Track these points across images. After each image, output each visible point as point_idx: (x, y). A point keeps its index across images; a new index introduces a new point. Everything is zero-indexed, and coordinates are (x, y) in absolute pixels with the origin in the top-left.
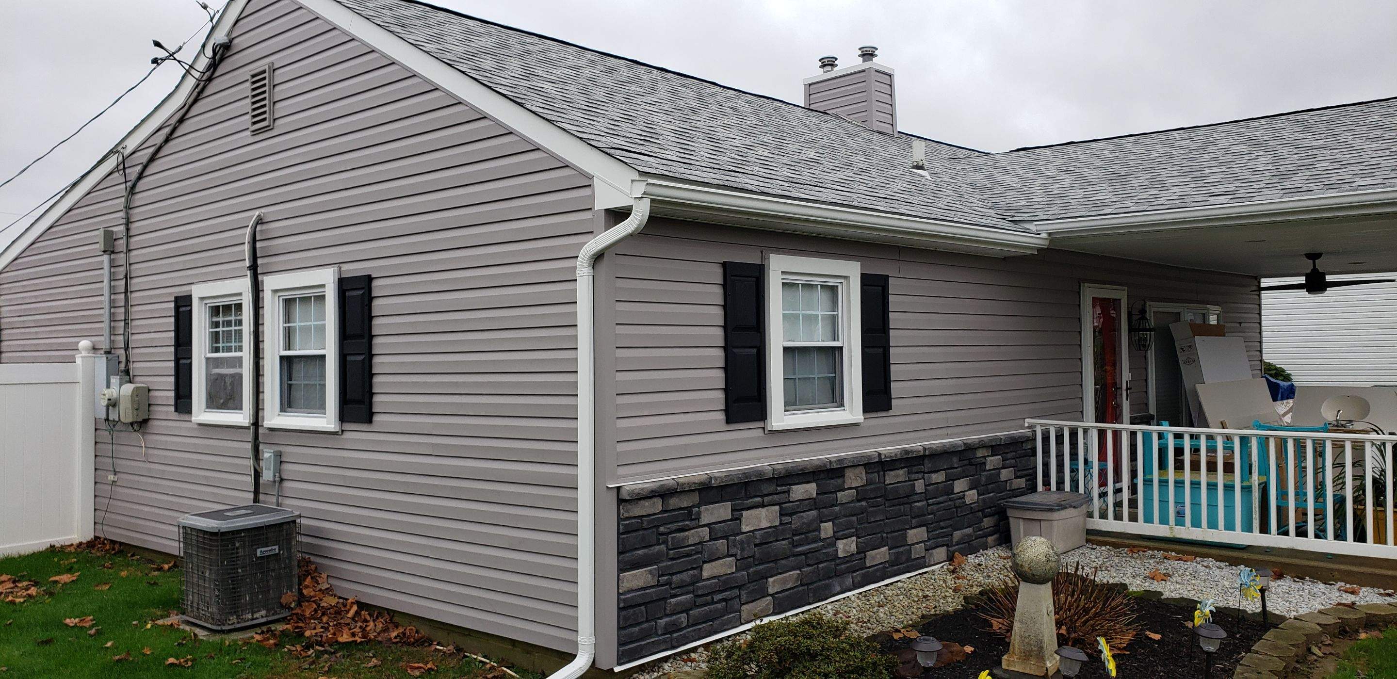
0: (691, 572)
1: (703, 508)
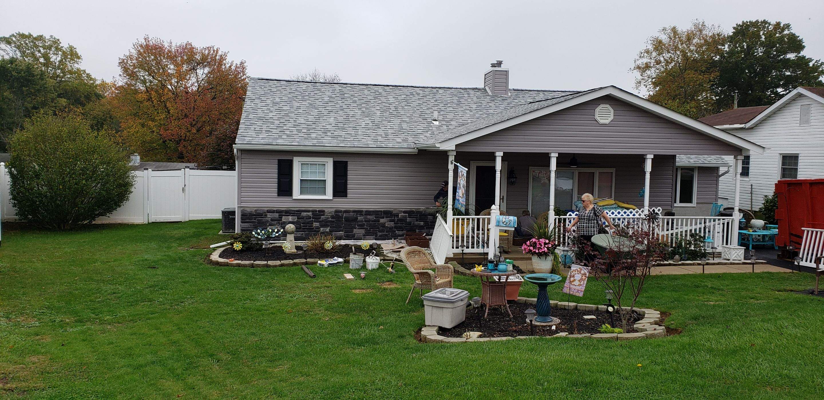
0: (264, 227)
1: (268, 214)
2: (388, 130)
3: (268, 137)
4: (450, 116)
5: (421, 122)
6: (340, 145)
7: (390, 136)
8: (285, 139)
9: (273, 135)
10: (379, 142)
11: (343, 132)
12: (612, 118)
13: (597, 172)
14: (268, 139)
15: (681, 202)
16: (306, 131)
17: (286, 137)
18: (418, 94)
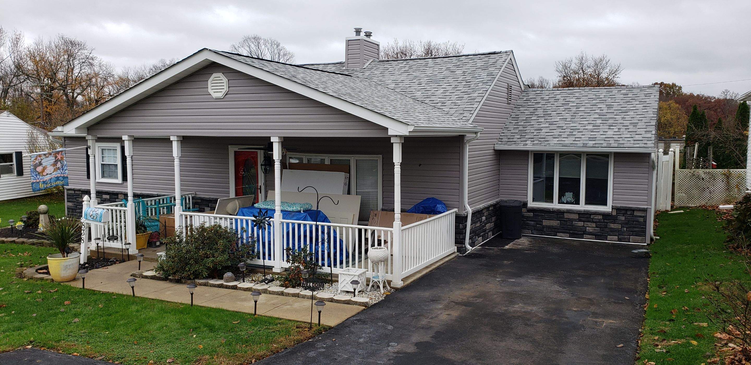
12: (226, 89)
13: (353, 159)
15: (587, 203)
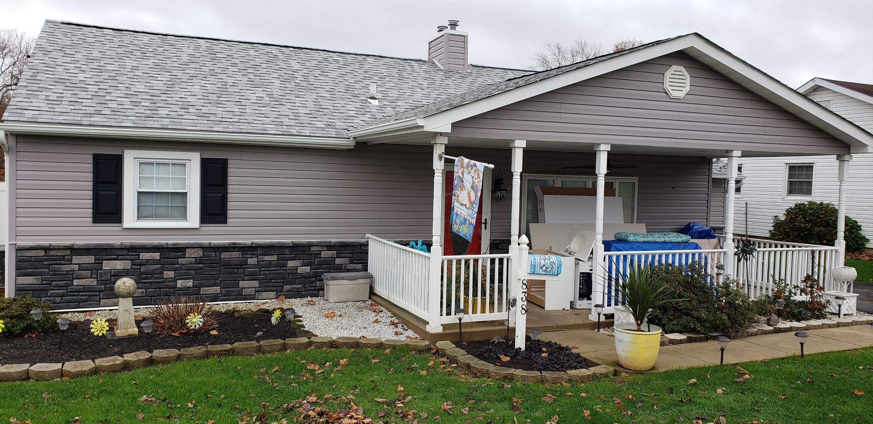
0: (65, 282)
1: (74, 257)
2: (297, 108)
3: (72, 111)
4: (394, 93)
5: (350, 100)
6: (214, 129)
7: (302, 118)
8: (107, 116)
9: (84, 108)
10: (285, 127)
11: (218, 109)
12: (687, 89)
13: (616, 181)
14: (74, 115)
16: (148, 104)
17: (110, 113)
18: (337, 61)
